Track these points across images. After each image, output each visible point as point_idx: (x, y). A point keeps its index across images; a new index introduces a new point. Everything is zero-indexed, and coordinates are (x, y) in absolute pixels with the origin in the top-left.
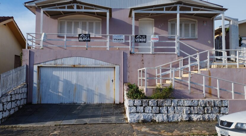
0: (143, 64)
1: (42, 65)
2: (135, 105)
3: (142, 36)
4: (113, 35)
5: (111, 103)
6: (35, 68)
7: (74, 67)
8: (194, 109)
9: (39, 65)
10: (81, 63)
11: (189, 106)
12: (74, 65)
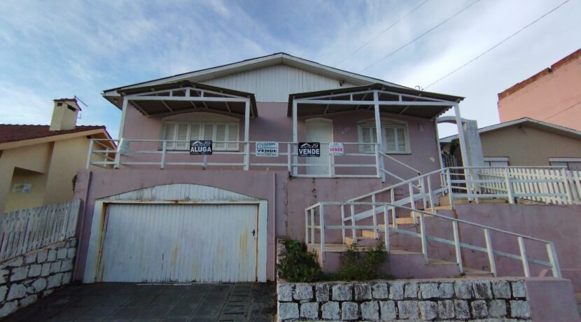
0: (316, 197)
1: (113, 200)
3: (311, 144)
4: (257, 142)
5: (250, 280)
6: (98, 205)
7: (176, 203)
9: (106, 201)
10: (191, 196)
12: (176, 201)
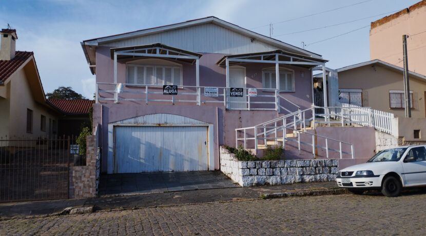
0: (241, 122)
1: (119, 123)
2: (248, 167)
3: (238, 89)
4: (205, 87)
5: (204, 170)
6: (110, 127)
7: (159, 126)
8: (306, 169)
9: (115, 124)
10: (168, 122)
11: (301, 167)
12: (159, 124)
